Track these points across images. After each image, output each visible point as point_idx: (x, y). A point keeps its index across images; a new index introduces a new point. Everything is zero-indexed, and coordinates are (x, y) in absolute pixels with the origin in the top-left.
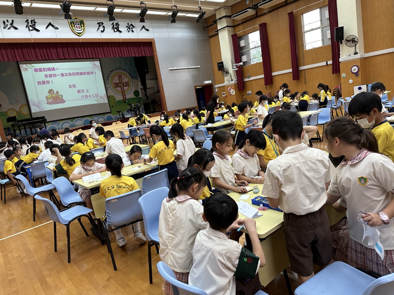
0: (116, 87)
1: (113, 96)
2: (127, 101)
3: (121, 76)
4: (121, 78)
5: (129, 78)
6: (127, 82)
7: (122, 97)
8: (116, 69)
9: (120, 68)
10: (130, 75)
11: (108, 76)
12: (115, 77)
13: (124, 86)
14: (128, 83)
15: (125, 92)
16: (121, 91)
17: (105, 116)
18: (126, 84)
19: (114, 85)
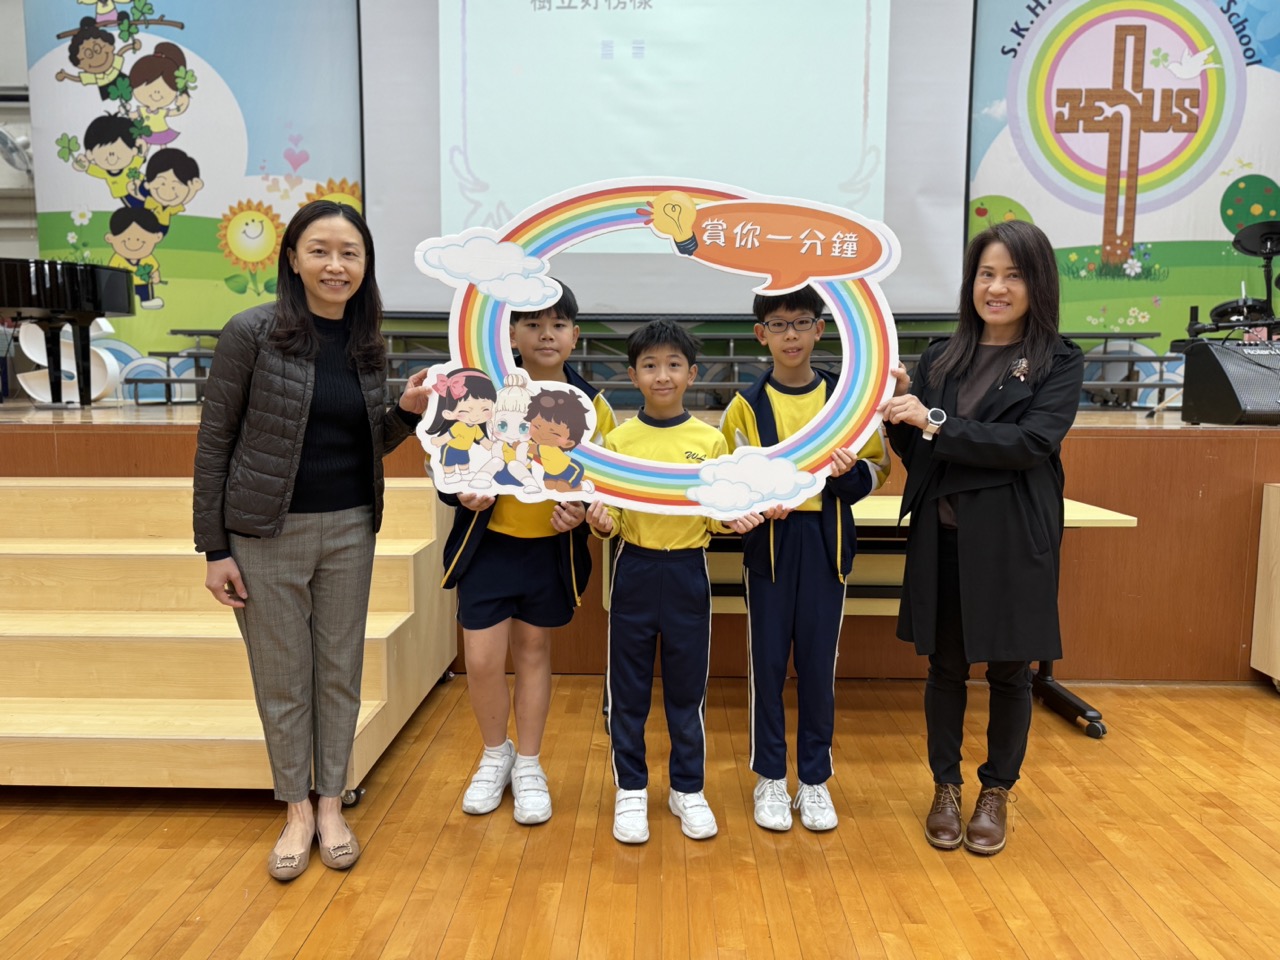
0: (1062, 126)
1: (1011, 206)
2: (1133, 266)
3: (1140, 33)
4: (1140, 52)
5: (1216, 57)
6: (1183, 94)
7: (1098, 221)
10: (1240, 28)
11: (1025, 19)
12: (1082, 38)
13: (1142, 121)
14: (1196, 104)
15: (1142, 180)
16: (1102, 162)
18: (1175, 110)
19: (1055, 110)
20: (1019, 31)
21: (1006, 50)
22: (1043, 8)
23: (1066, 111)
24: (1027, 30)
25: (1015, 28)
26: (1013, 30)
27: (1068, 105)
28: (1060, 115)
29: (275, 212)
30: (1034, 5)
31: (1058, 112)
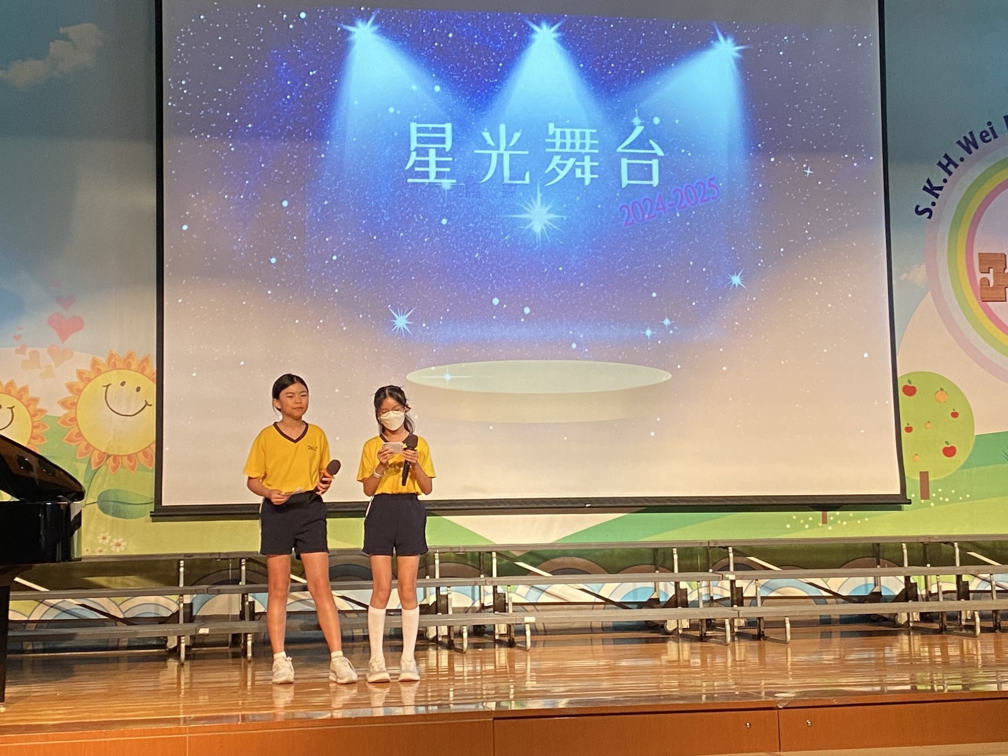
11: (937, 177)
19: (979, 276)
20: (931, 190)
21: (920, 209)
22: (956, 166)
23: (990, 277)
24: (941, 188)
25: (928, 187)
26: (925, 189)
27: (991, 270)
28: (985, 281)
29: (32, 394)
30: (945, 162)
31: (983, 279)
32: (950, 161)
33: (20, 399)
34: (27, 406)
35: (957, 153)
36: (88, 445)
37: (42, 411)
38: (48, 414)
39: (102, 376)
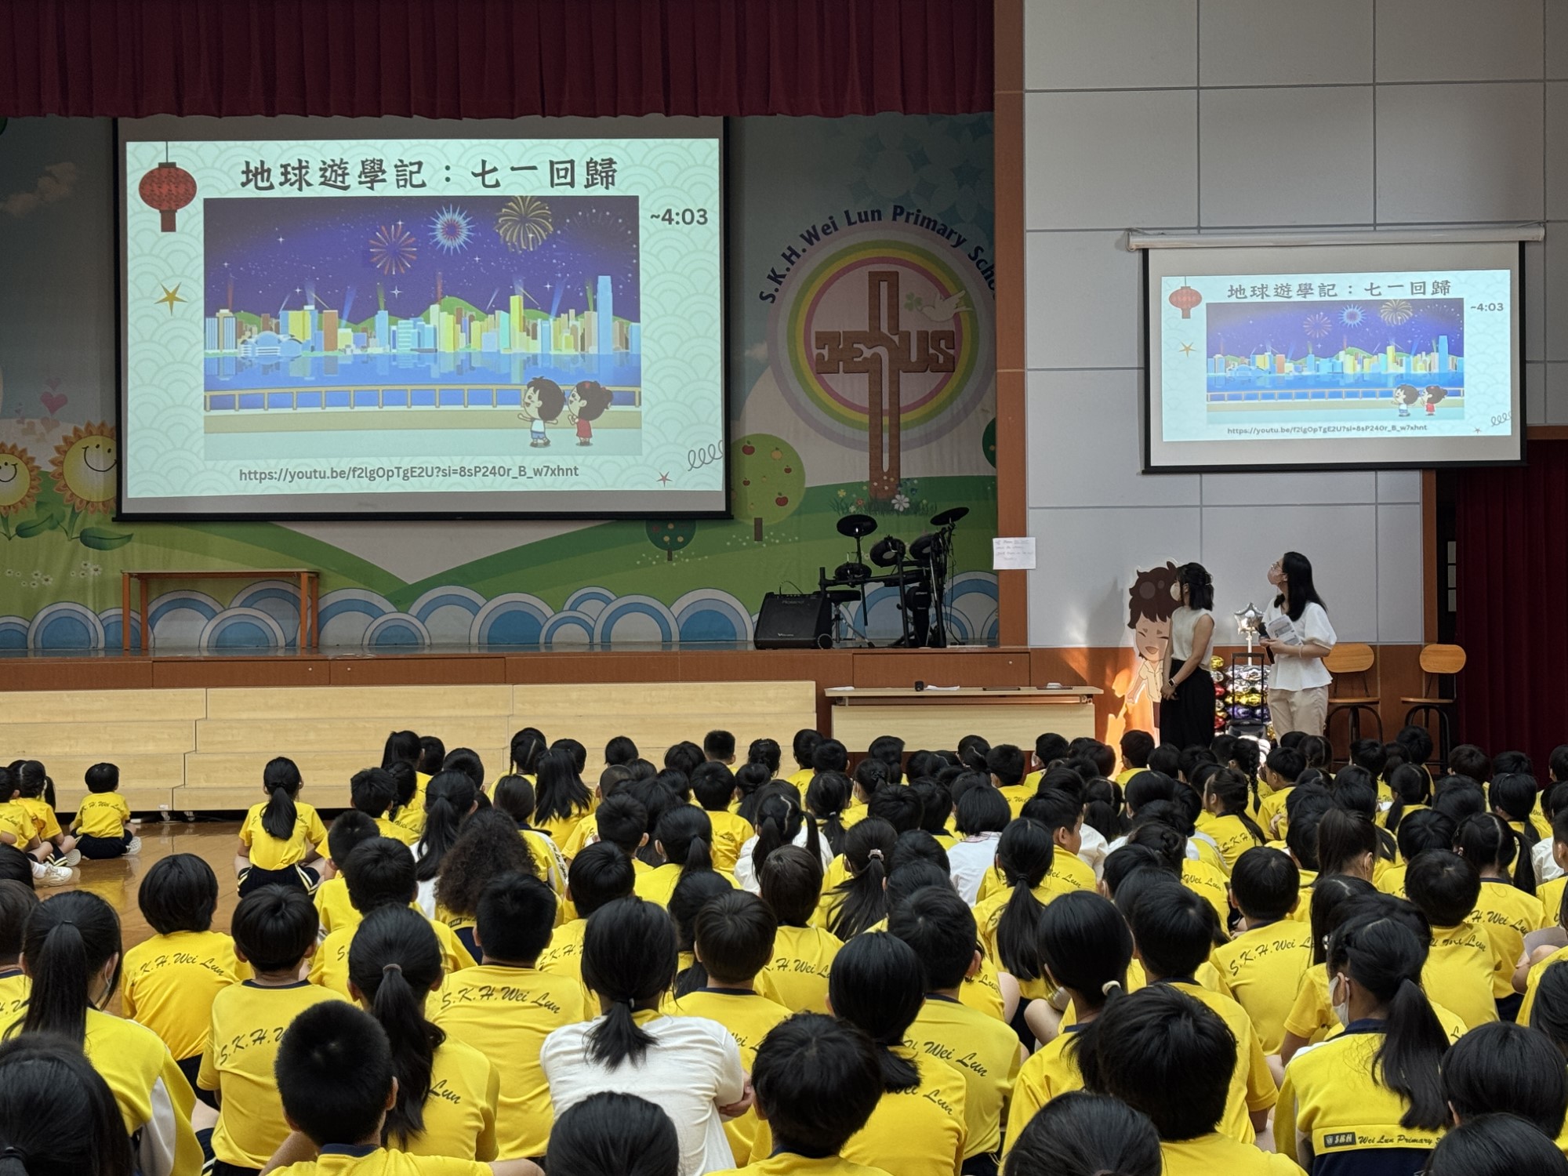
1: (778, 445)
2: (901, 502)
3: (893, 279)
4: (893, 296)
5: (967, 300)
7: (865, 457)
8: (863, 218)
9: (898, 211)
10: (988, 273)
11: (781, 267)
12: (836, 284)
13: (900, 365)
14: (951, 345)
15: (904, 418)
16: (865, 402)
17: (677, 608)
18: (931, 351)
19: (815, 352)
20: (775, 278)
21: (764, 295)
22: (798, 256)
23: (825, 352)
24: (783, 276)
25: (772, 275)
26: (769, 277)
27: (827, 347)
28: (820, 357)
29: (29, 454)
30: (788, 253)
31: (818, 354)
32: (794, 253)
33: (21, 458)
34: (26, 464)
35: (800, 245)
36: (73, 494)
37: (38, 468)
38: (42, 469)
39: (80, 441)
